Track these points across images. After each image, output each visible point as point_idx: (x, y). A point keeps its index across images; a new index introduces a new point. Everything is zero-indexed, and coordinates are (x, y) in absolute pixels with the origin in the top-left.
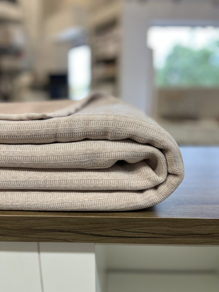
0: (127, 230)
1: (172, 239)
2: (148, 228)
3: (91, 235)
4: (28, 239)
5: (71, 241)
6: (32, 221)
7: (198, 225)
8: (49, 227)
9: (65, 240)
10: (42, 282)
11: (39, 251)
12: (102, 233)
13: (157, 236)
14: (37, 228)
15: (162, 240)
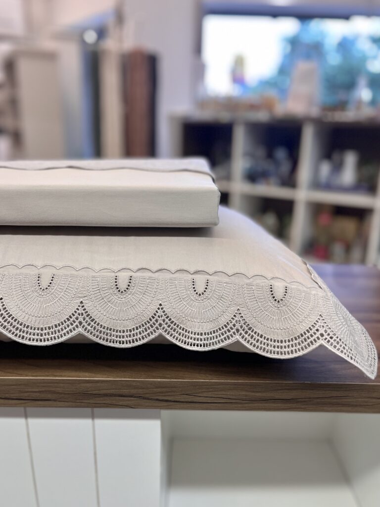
0: (199, 395)
1: (250, 405)
2: (224, 393)
3: (157, 400)
4: (83, 404)
5: (133, 407)
6: (88, 385)
7: (280, 390)
8: (108, 392)
9: (126, 406)
10: (95, 454)
11: (93, 417)
12: (169, 398)
13: (234, 401)
14: (94, 392)
15: (240, 405)
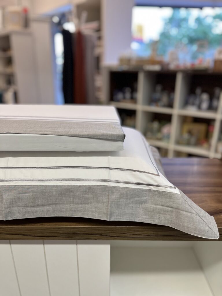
0: (130, 233)
1: (155, 238)
2: (142, 232)
4: (72, 238)
5: (98, 239)
6: (76, 229)
8: (85, 232)
11: (77, 244)
12: (115, 235)
13: (147, 236)
